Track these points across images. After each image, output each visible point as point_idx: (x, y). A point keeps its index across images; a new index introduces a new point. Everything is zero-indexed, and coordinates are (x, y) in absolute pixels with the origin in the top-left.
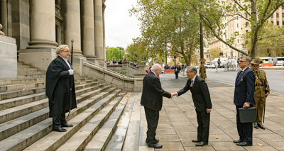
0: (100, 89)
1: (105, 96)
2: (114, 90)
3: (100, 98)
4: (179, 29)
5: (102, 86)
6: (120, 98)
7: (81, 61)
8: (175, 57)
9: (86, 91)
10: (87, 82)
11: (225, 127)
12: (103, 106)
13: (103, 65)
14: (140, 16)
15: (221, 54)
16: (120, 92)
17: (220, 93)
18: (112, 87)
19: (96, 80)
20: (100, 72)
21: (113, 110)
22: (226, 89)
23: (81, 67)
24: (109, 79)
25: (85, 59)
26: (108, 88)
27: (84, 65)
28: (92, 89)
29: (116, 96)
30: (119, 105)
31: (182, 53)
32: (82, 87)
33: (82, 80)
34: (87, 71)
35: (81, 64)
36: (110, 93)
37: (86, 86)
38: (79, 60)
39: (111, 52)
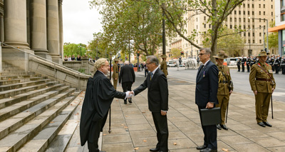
0: (47, 88)
1: (50, 96)
2: (67, 89)
3: (44, 99)
4: (142, 26)
5: (52, 84)
6: (72, 98)
7: (26, 55)
8: (138, 55)
9: (25, 91)
10: (31, 80)
11: (186, 129)
12: (44, 109)
13: (57, 61)
14: (101, 9)
15: (182, 53)
16: (73, 91)
17: (181, 91)
18: (65, 85)
19: (46, 78)
20: (50, 68)
21: (59, 113)
22: (187, 86)
23: (26, 62)
24: (61, 76)
25: (32, 53)
26: (59, 87)
27: (30, 60)
28: (36, 88)
29: (68, 95)
30: (69, 106)
31: (145, 51)
32: (21, 86)
33: (25, 77)
34: (34, 67)
35: (26, 59)
36: (60, 92)
37: (28, 85)
38: (24, 53)
39: (72, 48)
